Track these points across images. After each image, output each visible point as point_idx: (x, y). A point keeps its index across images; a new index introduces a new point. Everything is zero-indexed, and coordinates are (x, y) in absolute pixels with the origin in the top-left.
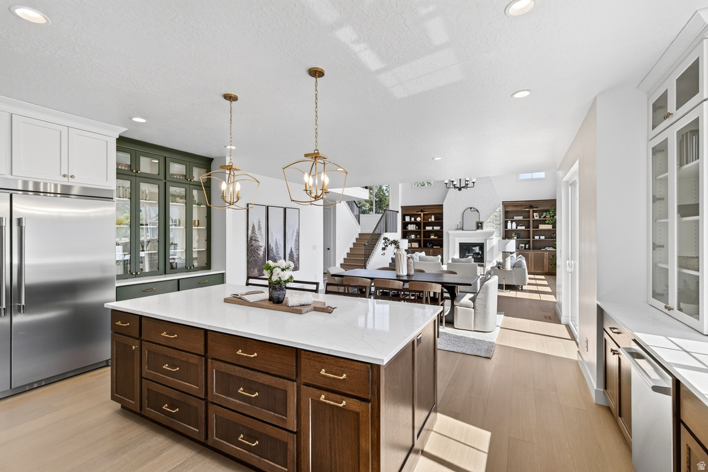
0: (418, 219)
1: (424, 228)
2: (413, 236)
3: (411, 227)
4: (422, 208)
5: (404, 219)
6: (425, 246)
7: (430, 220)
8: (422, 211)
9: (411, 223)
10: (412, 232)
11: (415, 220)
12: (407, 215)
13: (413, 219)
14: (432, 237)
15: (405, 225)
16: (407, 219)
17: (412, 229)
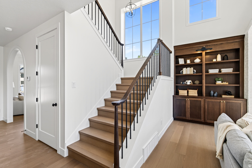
0: (197, 61)
1: (207, 72)
2: (189, 82)
3: (186, 71)
4: (204, 46)
5: (177, 62)
6: (208, 95)
7: (214, 60)
8: (203, 49)
9: (186, 66)
10: (188, 77)
11: (192, 61)
12: (181, 57)
13: (188, 62)
14: (219, 83)
15: (178, 68)
16: (181, 61)
17: (188, 73)
